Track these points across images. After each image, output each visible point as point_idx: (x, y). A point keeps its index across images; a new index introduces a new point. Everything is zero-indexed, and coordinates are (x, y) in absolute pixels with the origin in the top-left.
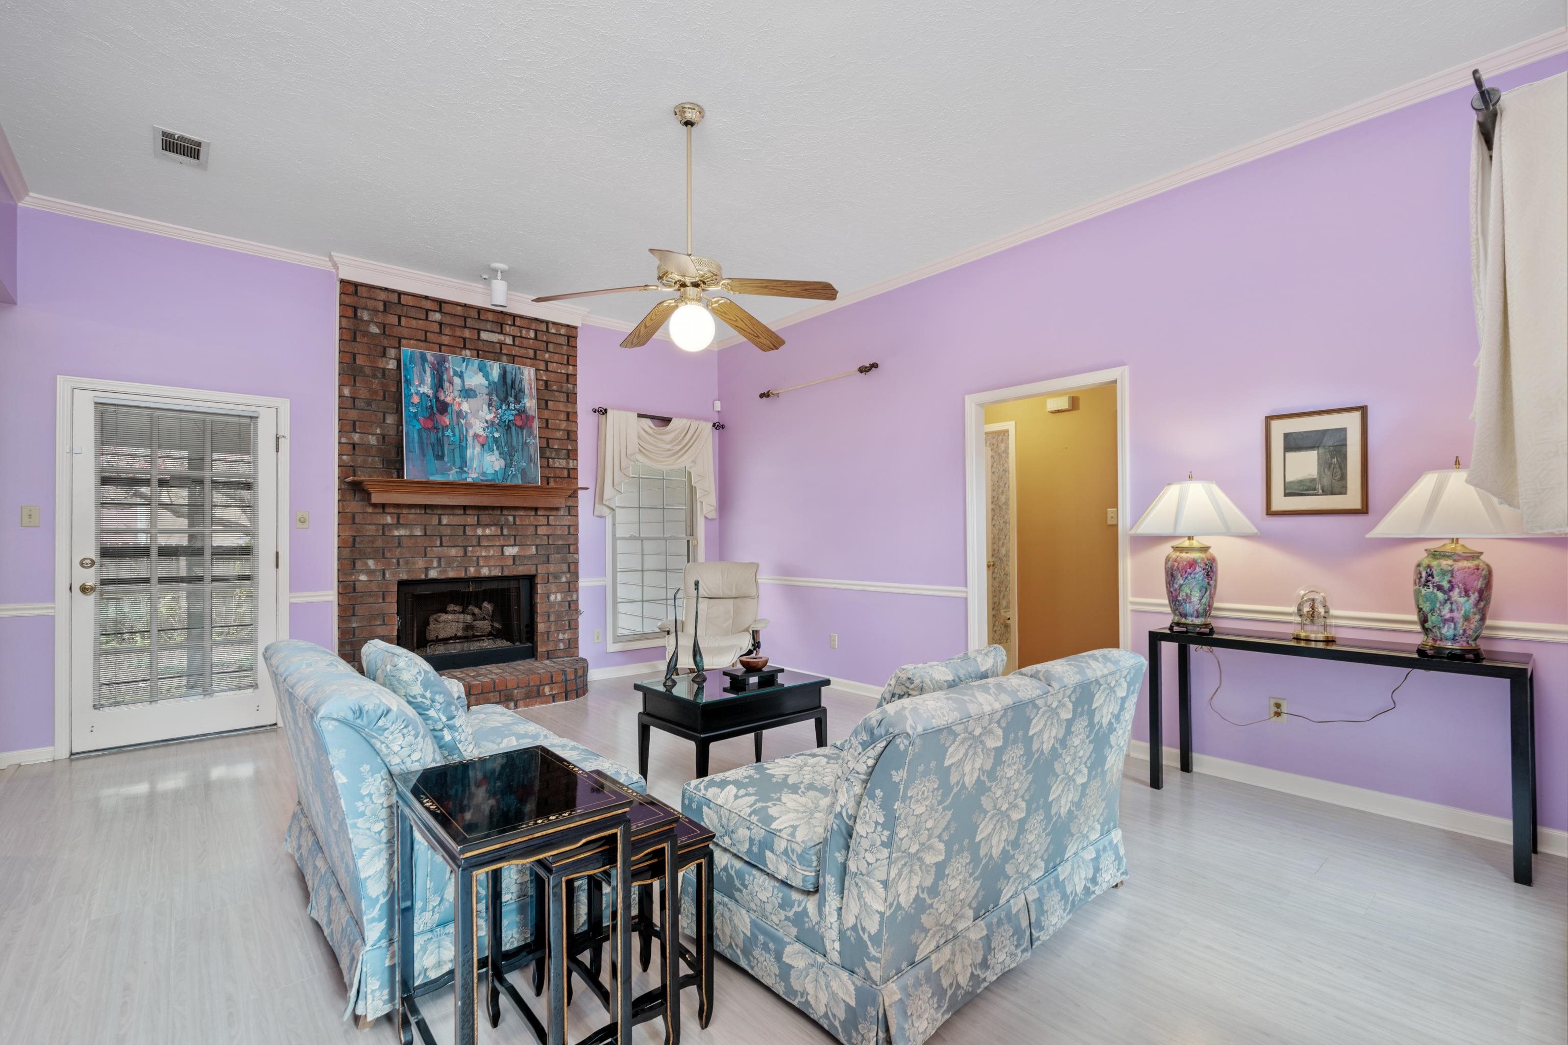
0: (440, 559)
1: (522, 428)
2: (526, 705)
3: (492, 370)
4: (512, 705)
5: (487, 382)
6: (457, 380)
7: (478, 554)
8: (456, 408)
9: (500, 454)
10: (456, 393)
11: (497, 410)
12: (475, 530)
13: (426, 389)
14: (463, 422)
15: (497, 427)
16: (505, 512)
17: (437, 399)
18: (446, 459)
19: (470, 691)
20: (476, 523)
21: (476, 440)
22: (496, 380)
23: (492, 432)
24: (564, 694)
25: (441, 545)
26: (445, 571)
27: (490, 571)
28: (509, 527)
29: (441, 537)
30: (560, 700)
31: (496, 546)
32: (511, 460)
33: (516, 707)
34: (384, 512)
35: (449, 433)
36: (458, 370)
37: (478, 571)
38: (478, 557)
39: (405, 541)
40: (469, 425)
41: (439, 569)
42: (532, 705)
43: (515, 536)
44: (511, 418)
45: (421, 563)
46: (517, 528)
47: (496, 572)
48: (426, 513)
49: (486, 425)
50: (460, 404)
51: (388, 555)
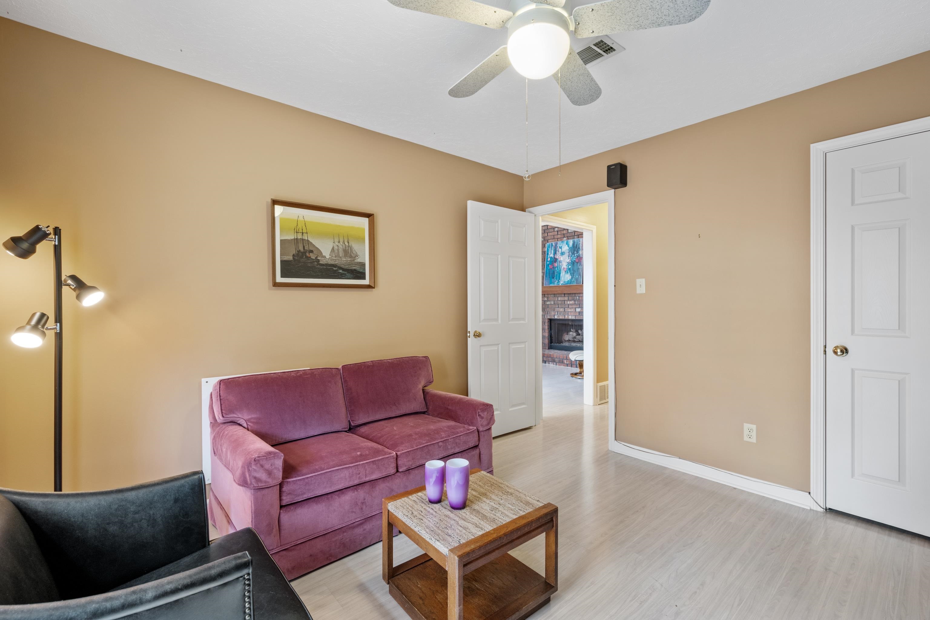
0: (558, 312)
1: (578, 263)
2: (559, 365)
3: (570, 243)
4: (555, 363)
5: (568, 248)
6: (560, 250)
7: (568, 311)
8: (559, 260)
9: (570, 274)
10: (560, 254)
11: (571, 257)
12: (567, 302)
13: (552, 255)
14: (560, 264)
15: (570, 264)
16: (576, 295)
17: (554, 257)
18: (555, 278)
19: (544, 356)
20: (567, 299)
21: (564, 270)
22: (571, 247)
23: (568, 266)
24: (570, 365)
25: (558, 307)
26: (559, 316)
27: (572, 317)
28: (577, 301)
29: (558, 304)
30: (569, 366)
31: (573, 308)
32: (573, 276)
33: (556, 365)
34: (545, 297)
35: (556, 269)
36: (560, 246)
37: (568, 317)
38: (568, 312)
39: (550, 306)
40: (562, 265)
41: (557, 315)
42: (561, 365)
43: (579, 304)
44: (575, 259)
45: (553, 313)
46: (580, 301)
47: (573, 318)
48: (554, 297)
49: (567, 264)
50: (560, 258)
51: (546, 310)
